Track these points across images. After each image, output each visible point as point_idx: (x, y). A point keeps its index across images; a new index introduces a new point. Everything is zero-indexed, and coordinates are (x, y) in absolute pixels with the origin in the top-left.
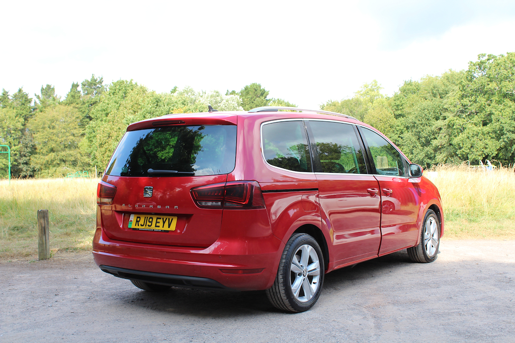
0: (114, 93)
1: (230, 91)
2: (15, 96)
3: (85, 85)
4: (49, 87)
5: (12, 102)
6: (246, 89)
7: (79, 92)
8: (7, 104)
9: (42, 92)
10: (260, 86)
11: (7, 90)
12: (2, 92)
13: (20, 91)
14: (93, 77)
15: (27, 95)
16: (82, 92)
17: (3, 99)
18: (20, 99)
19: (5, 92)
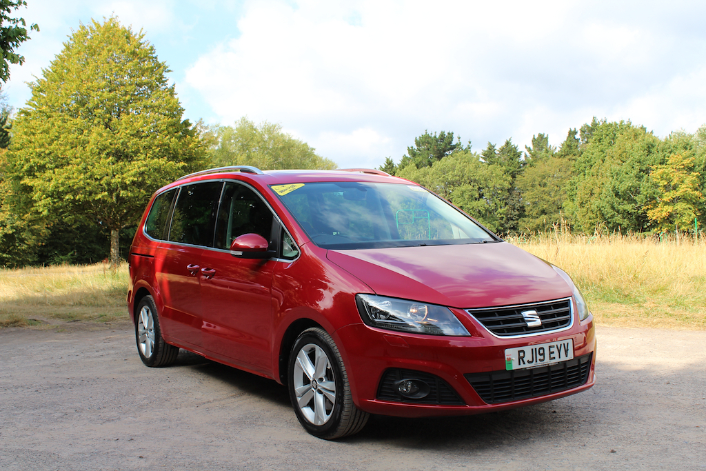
0: (600, 139)
2: (502, 150)
3: (584, 132)
4: (541, 136)
5: (499, 158)
7: (578, 140)
8: (493, 160)
9: (533, 144)
11: (493, 144)
12: (488, 146)
13: (508, 143)
14: (594, 121)
15: (516, 148)
16: (580, 141)
17: (489, 154)
18: (508, 153)
19: (491, 146)
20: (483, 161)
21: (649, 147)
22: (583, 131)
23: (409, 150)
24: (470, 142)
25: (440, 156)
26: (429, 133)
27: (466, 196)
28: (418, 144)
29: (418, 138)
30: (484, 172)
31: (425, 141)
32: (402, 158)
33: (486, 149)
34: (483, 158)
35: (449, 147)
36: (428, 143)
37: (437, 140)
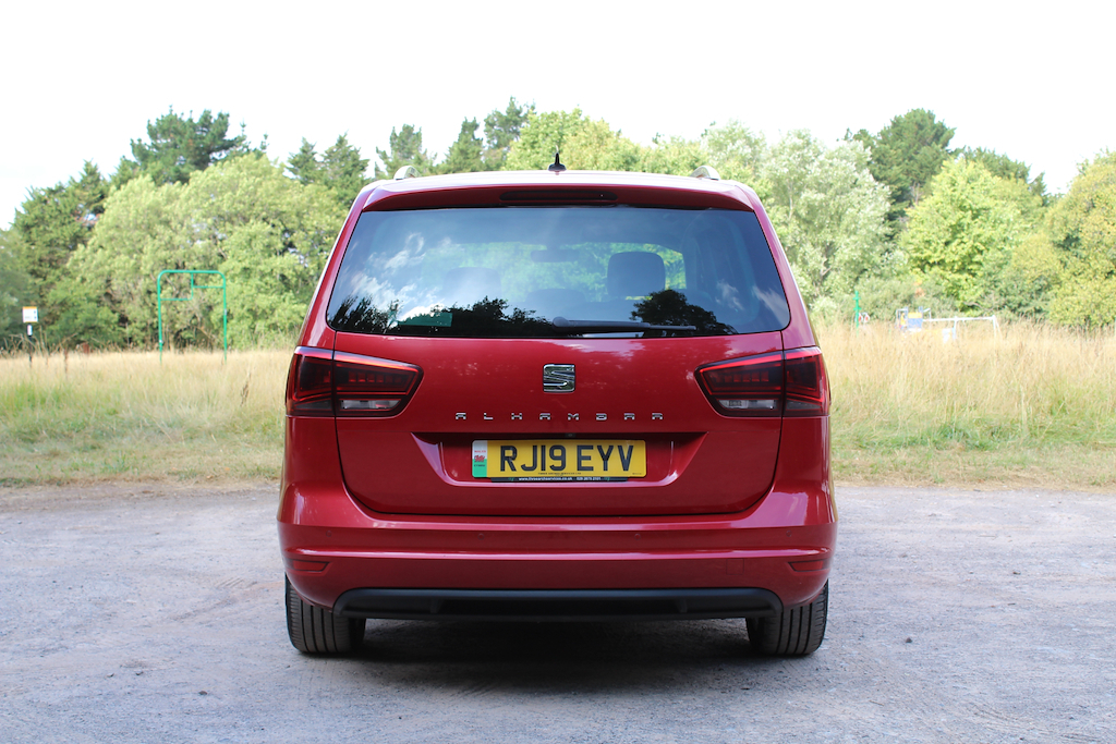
0: (535, 142)
1: (855, 131)
2: (330, 154)
3: (492, 125)
4: (408, 130)
5: (324, 170)
6: (896, 123)
7: (479, 142)
8: (311, 174)
9: (392, 145)
10: (931, 117)
11: (310, 142)
12: (301, 145)
13: (341, 141)
14: (512, 104)
15: (357, 151)
16: (484, 143)
17: (303, 162)
18: (341, 160)
19: (307, 145)
20: (291, 175)
21: (627, 162)
22: (490, 124)
23: (133, 145)
24: (266, 137)
25: (202, 162)
26: (177, 112)
27: (258, 246)
28: (153, 133)
29: (154, 123)
30: (296, 196)
31: (168, 128)
32: (118, 163)
33: (298, 152)
34: (291, 170)
35: (220, 143)
36: (177, 132)
37: (194, 127)
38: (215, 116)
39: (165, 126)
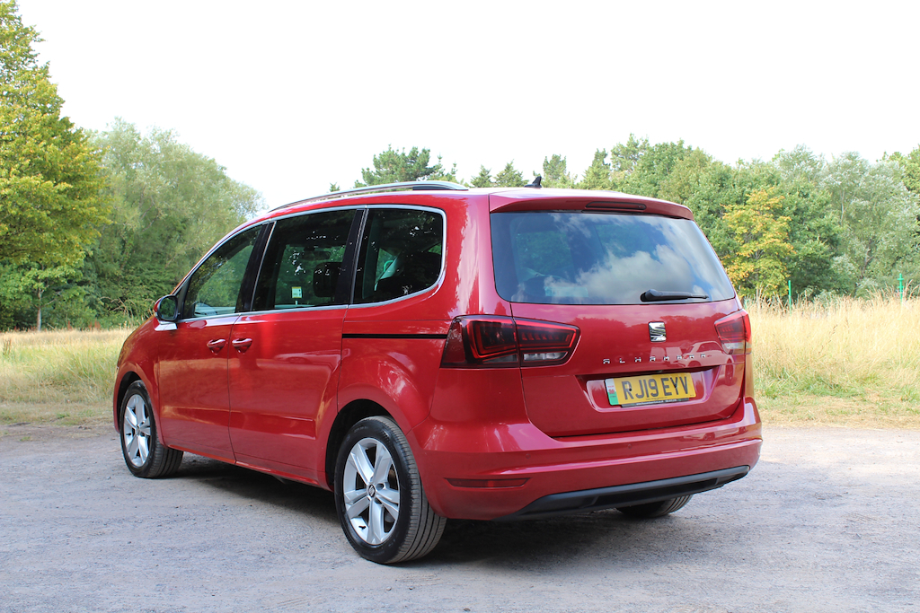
0: (650, 166)
1: (890, 153)
2: (501, 177)
3: (617, 154)
4: (556, 159)
7: (607, 166)
9: (545, 169)
11: (487, 168)
12: (480, 171)
13: (508, 168)
14: (631, 139)
15: (520, 175)
16: (611, 167)
17: (482, 182)
18: (509, 181)
19: (484, 170)
21: (721, 179)
22: (615, 154)
23: (363, 173)
24: (455, 165)
26: (394, 148)
28: (377, 164)
29: (378, 157)
31: (388, 160)
33: (478, 175)
35: (423, 170)
36: (394, 163)
37: (406, 160)
38: (420, 151)
39: (386, 159)
